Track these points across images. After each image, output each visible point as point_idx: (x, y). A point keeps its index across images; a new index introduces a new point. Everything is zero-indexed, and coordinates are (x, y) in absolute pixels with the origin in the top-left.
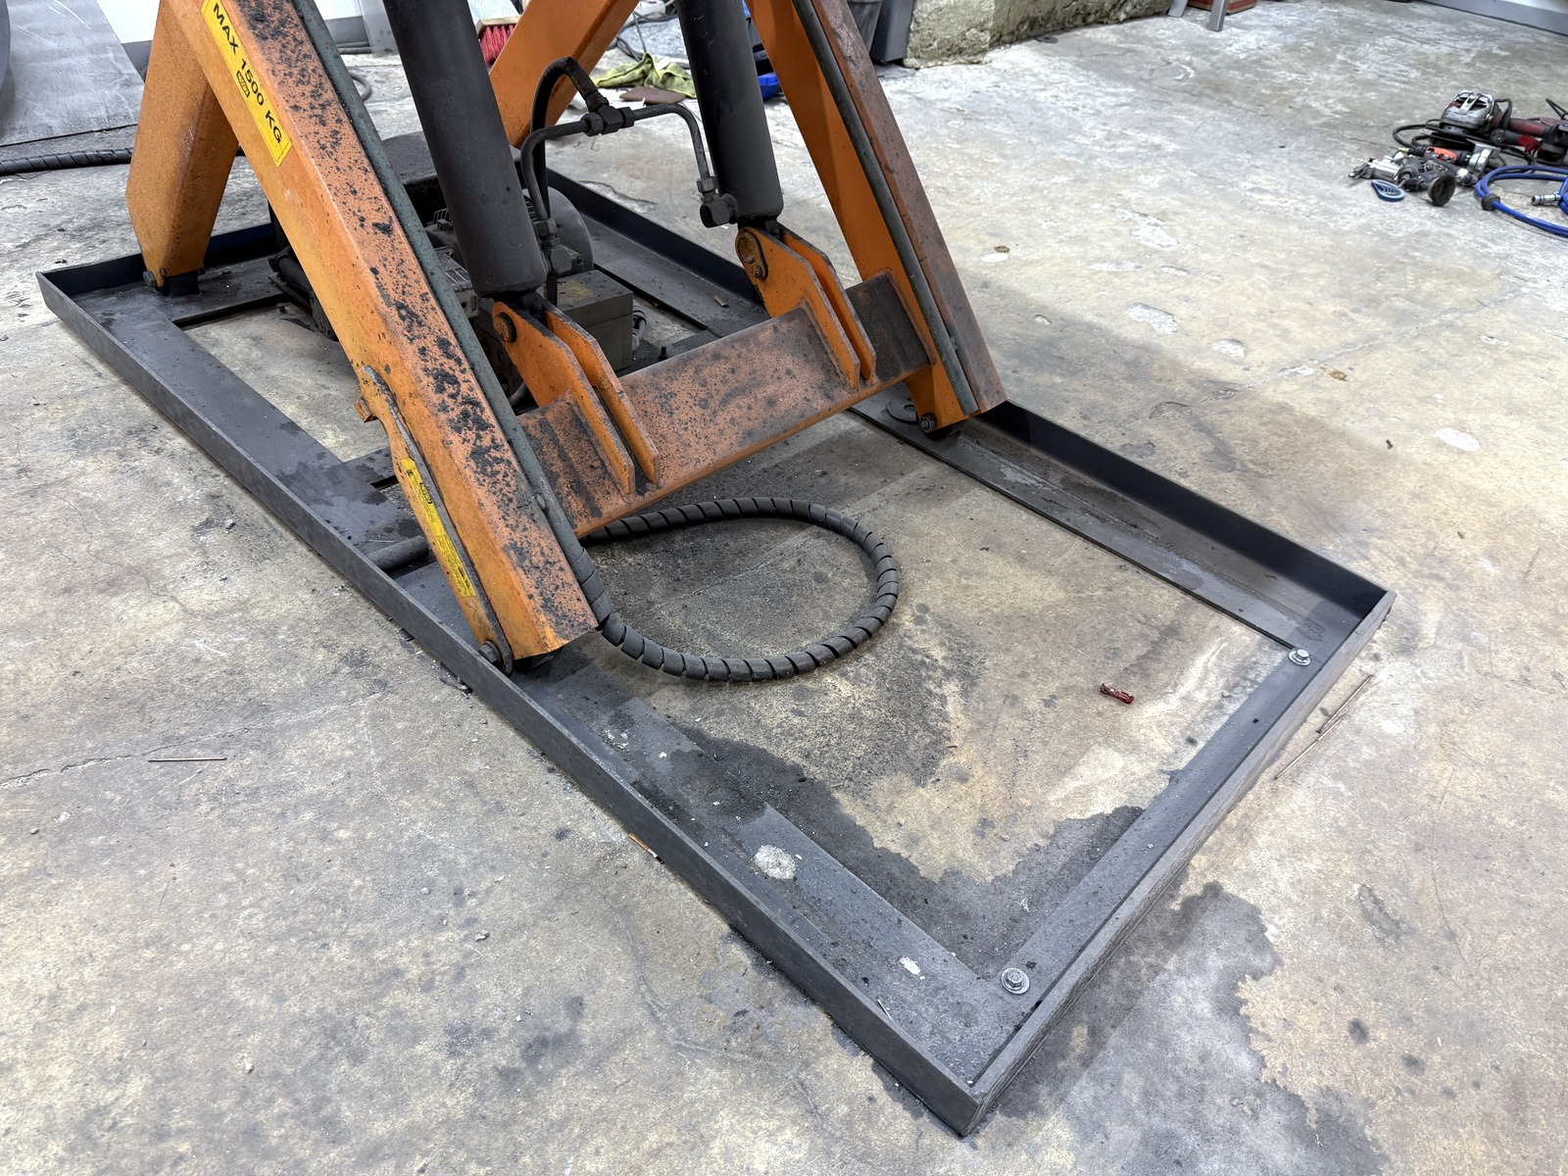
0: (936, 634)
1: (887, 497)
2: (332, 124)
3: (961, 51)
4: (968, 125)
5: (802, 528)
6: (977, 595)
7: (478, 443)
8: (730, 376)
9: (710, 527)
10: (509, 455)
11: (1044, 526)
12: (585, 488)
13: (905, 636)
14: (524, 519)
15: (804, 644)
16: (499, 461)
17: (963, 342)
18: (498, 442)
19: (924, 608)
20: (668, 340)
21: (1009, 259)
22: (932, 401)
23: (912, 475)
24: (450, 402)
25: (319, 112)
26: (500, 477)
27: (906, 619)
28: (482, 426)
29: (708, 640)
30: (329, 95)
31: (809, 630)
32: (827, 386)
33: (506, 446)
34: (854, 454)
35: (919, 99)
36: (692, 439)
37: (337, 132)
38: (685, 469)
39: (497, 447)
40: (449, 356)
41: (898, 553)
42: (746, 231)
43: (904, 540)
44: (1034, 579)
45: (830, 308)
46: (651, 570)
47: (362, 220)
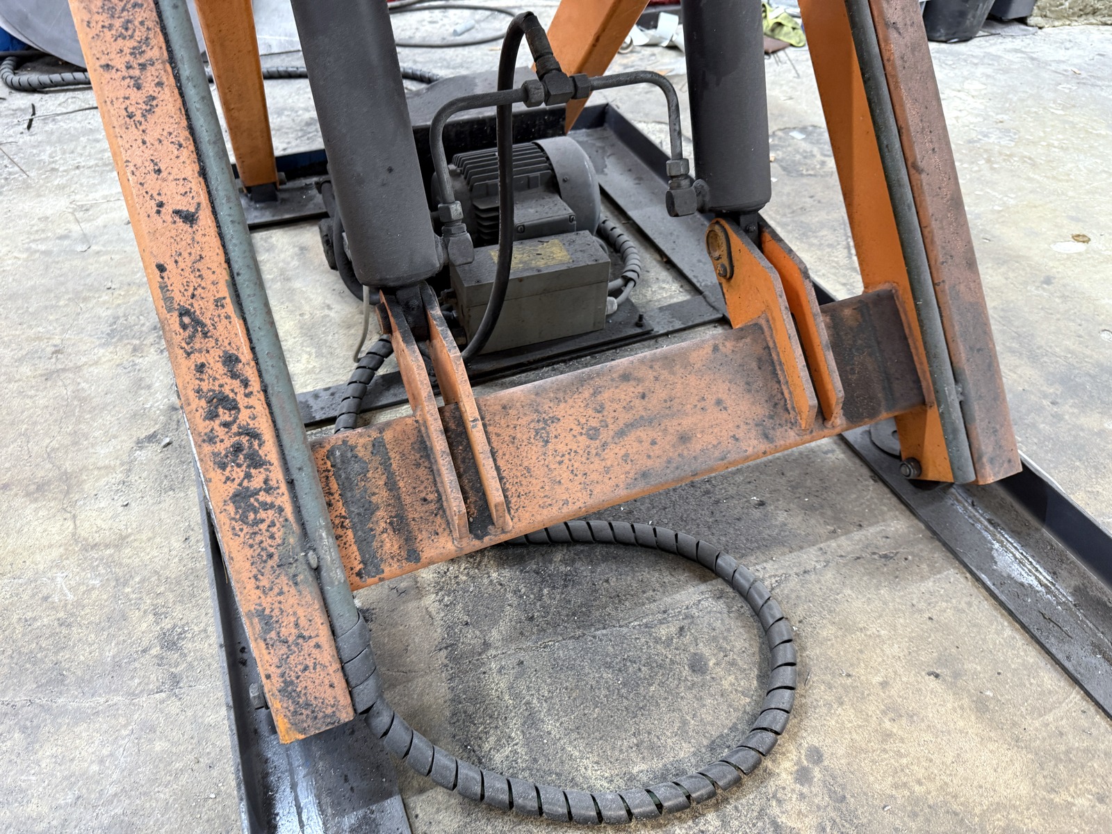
0: (819, 808)
1: (829, 556)
2: (149, 88)
3: (1095, 12)
4: (1080, 91)
5: (704, 579)
6: (900, 755)
7: (245, 483)
8: (637, 402)
9: (599, 550)
10: (285, 500)
11: (1032, 655)
12: (408, 525)
13: (774, 796)
14: (283, 580)
15: (635, 770)
16: (266, 506)
17: (972, 393)
18: (273, 483)
19: (816, 755)
20: (659, 301)
21: (1087, 252)
22: (920, 445)
23: (872, 530)
24: (221, 432)
25: (136, 72)
26: (263, 526)
27: (784, 768)
28: (256, 461)
29: (523, 725)
30: (156, 51)
31: (652, 747)
32: (768, 423)
33: (283, 488)
34: (808, 483)
35: (1033, 59)
36: (566, 475)
37: (154, 98)
38: (545, 512)
39: (268, 490)
40: (234, 376)
41: (813, 652)
42: (717, 223)
43: (828, 631)
44: (991, 746)
45: (793, 332)
46: (509, 595)
47: (161, 205)
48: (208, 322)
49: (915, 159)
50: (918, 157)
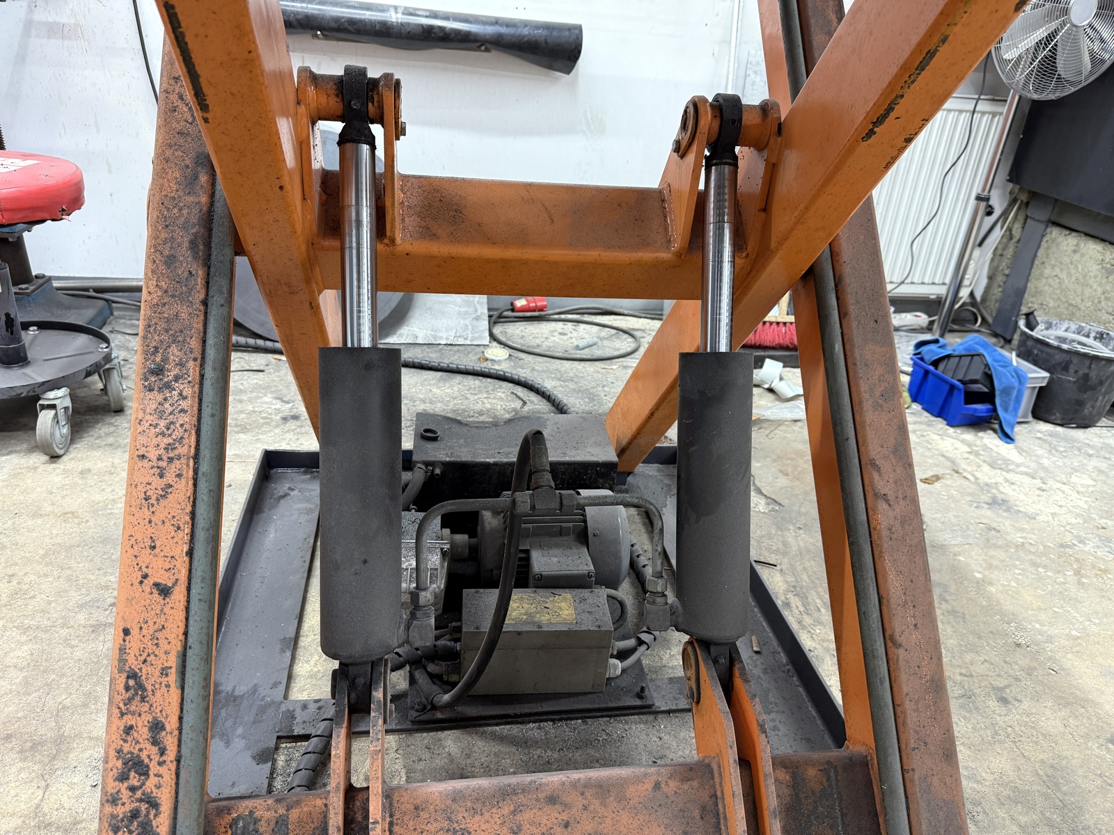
2: (170, 477)
8: (558, 831)
25: (164, 464)
28: (146, 831)
37: (171, 486)
40: (155, 742)
42: (691, 642)
47: (145, 576)
48: (149, 688)
49: (894, 633)
50: (897, 630)
